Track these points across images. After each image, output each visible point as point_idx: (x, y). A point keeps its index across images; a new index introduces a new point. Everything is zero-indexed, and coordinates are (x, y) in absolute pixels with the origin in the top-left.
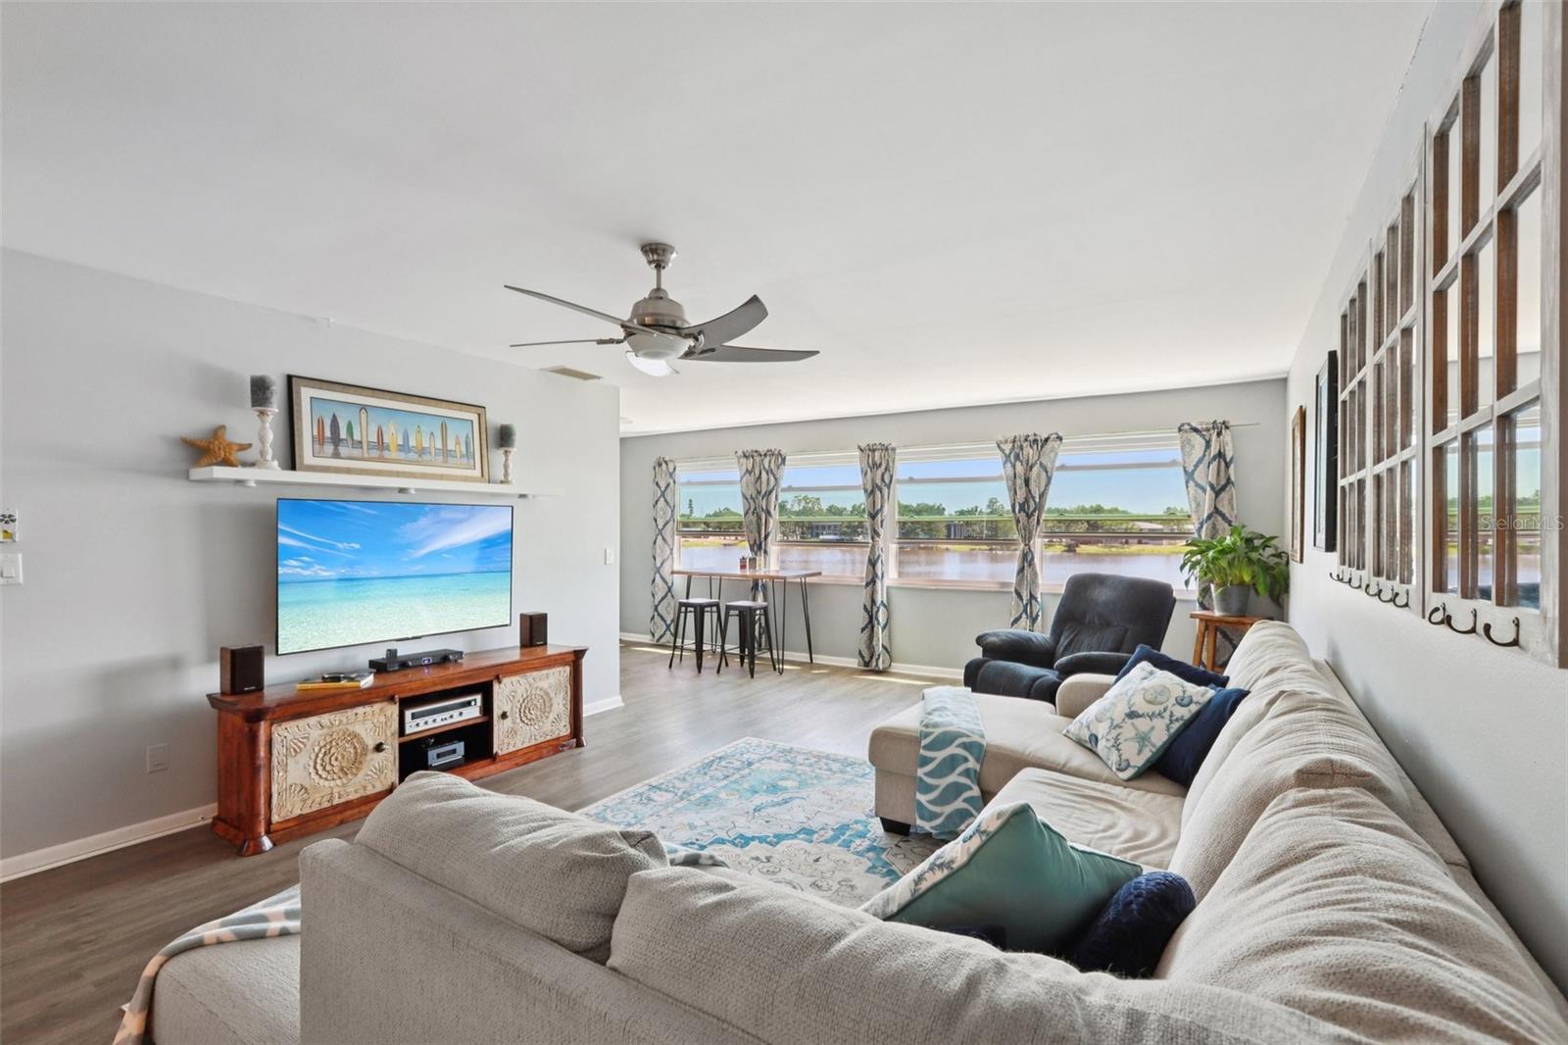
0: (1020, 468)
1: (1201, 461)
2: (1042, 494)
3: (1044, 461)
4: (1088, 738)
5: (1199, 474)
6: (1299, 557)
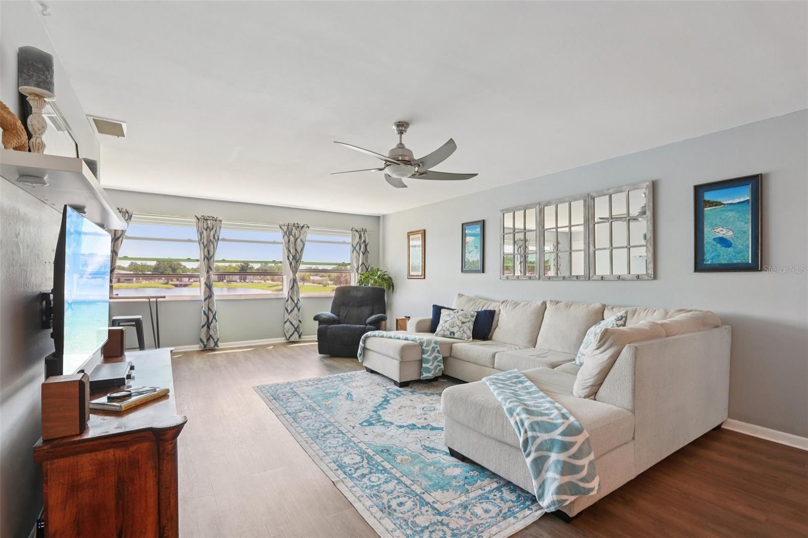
1: (358, 243)
2: (301, 251)
3: (301, 237)
4: (449, 334)
5: (358, 248)
6: (423, 277)
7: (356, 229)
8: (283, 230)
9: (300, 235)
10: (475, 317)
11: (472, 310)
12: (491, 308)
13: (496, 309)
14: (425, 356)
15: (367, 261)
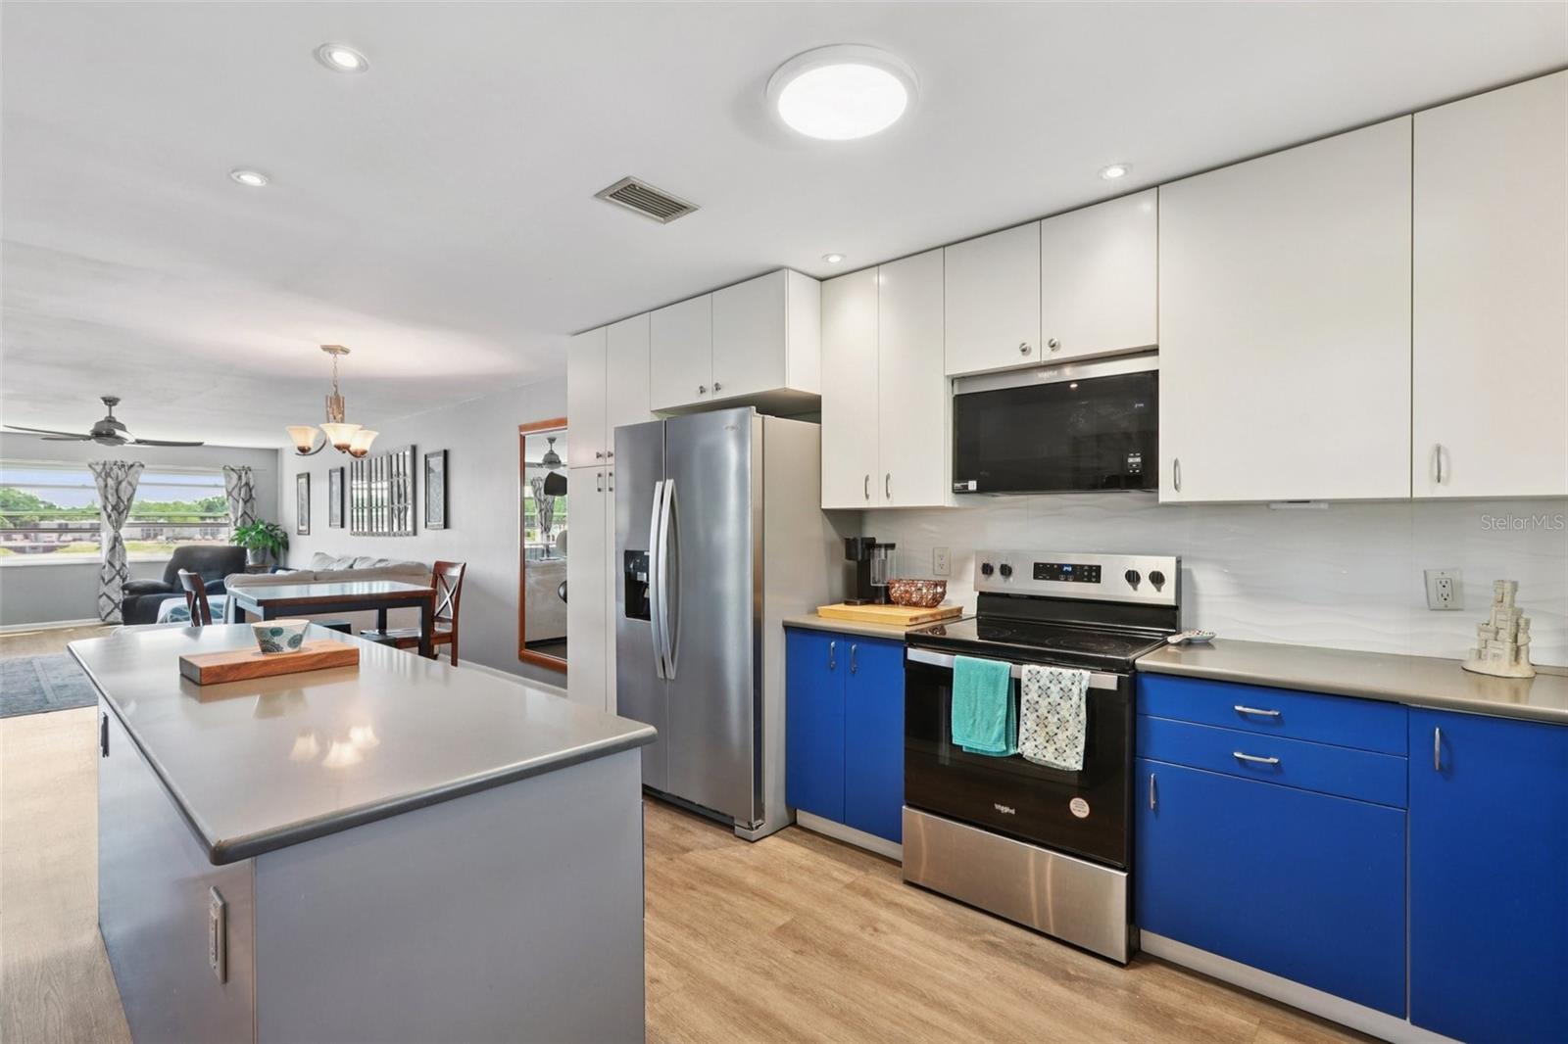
0: (110, 482)
2: (128, 499)
5: (235, 493)
6: (308, 533)
7: (232, 466)
8: (94, 470)
9: (126, 477)
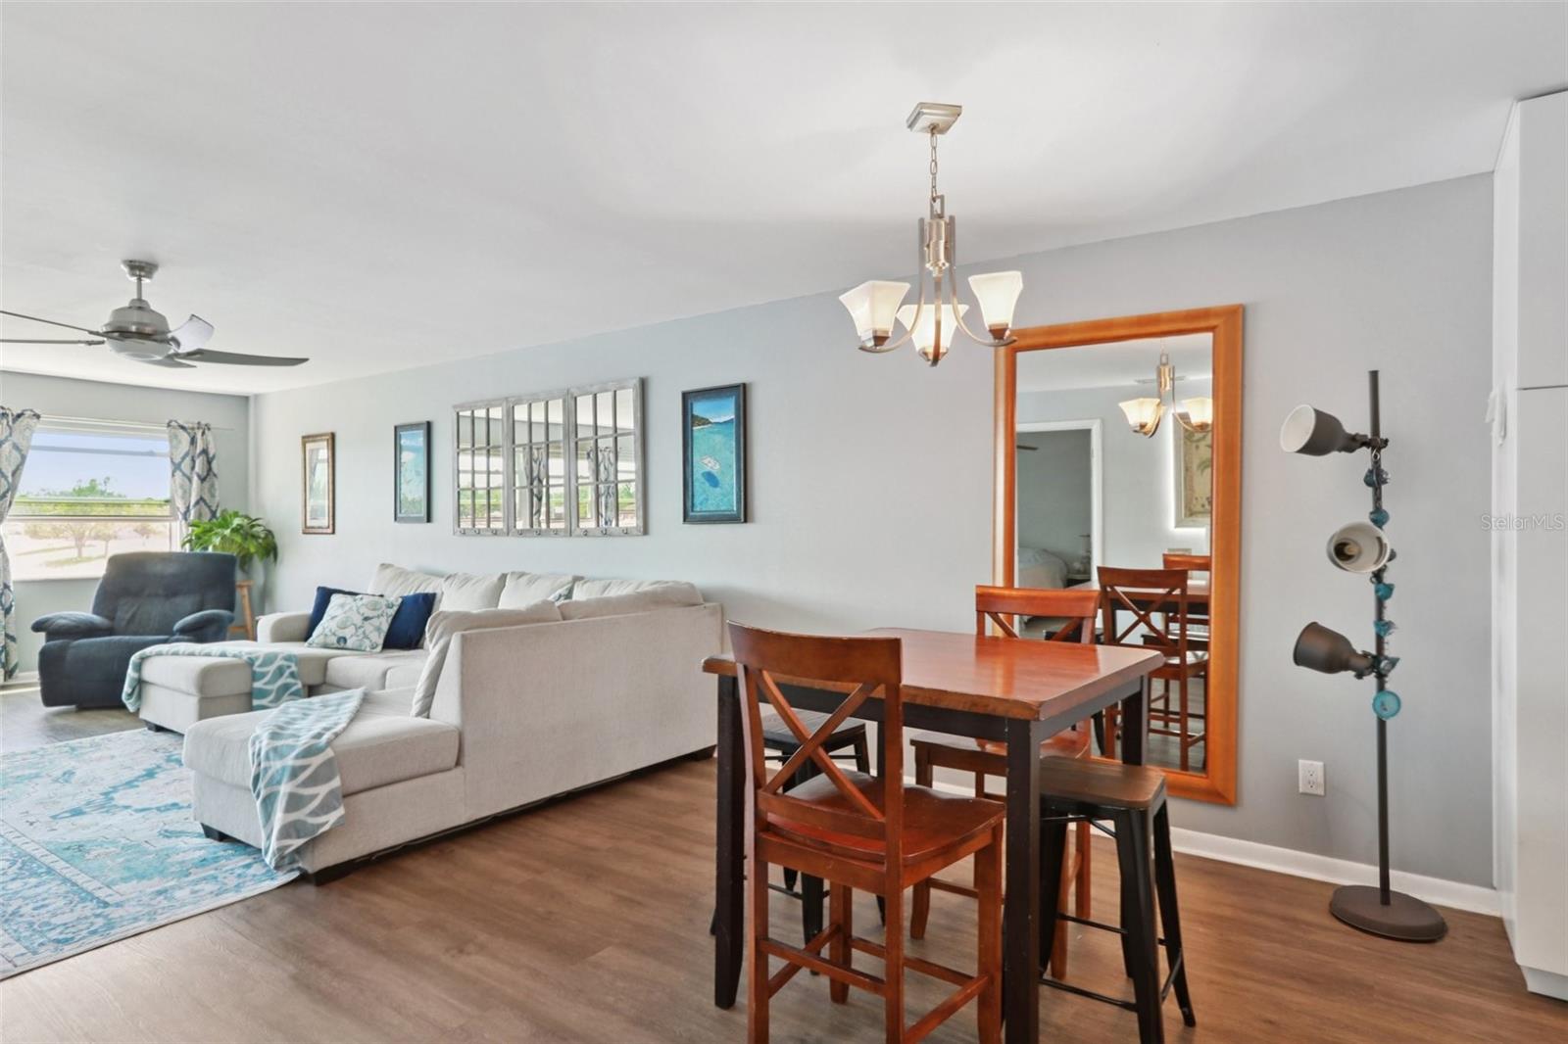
1: (187, 454)
2: (14, 473)
3: (15, 438)
4: (335, 642)
5: (186, 466)
6: (330, 530)
7: (181, 422)
9: (11, 435)
10: (395, 608)
11: (395, 595)
12: (429, 590)
13: (437, 591)
14: (257, 685)
15: (213, 496)
